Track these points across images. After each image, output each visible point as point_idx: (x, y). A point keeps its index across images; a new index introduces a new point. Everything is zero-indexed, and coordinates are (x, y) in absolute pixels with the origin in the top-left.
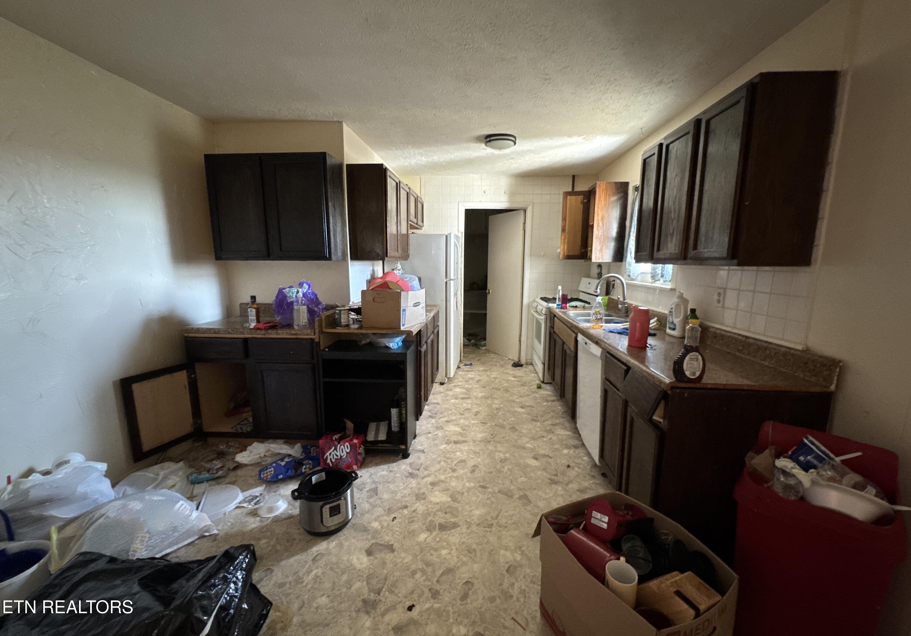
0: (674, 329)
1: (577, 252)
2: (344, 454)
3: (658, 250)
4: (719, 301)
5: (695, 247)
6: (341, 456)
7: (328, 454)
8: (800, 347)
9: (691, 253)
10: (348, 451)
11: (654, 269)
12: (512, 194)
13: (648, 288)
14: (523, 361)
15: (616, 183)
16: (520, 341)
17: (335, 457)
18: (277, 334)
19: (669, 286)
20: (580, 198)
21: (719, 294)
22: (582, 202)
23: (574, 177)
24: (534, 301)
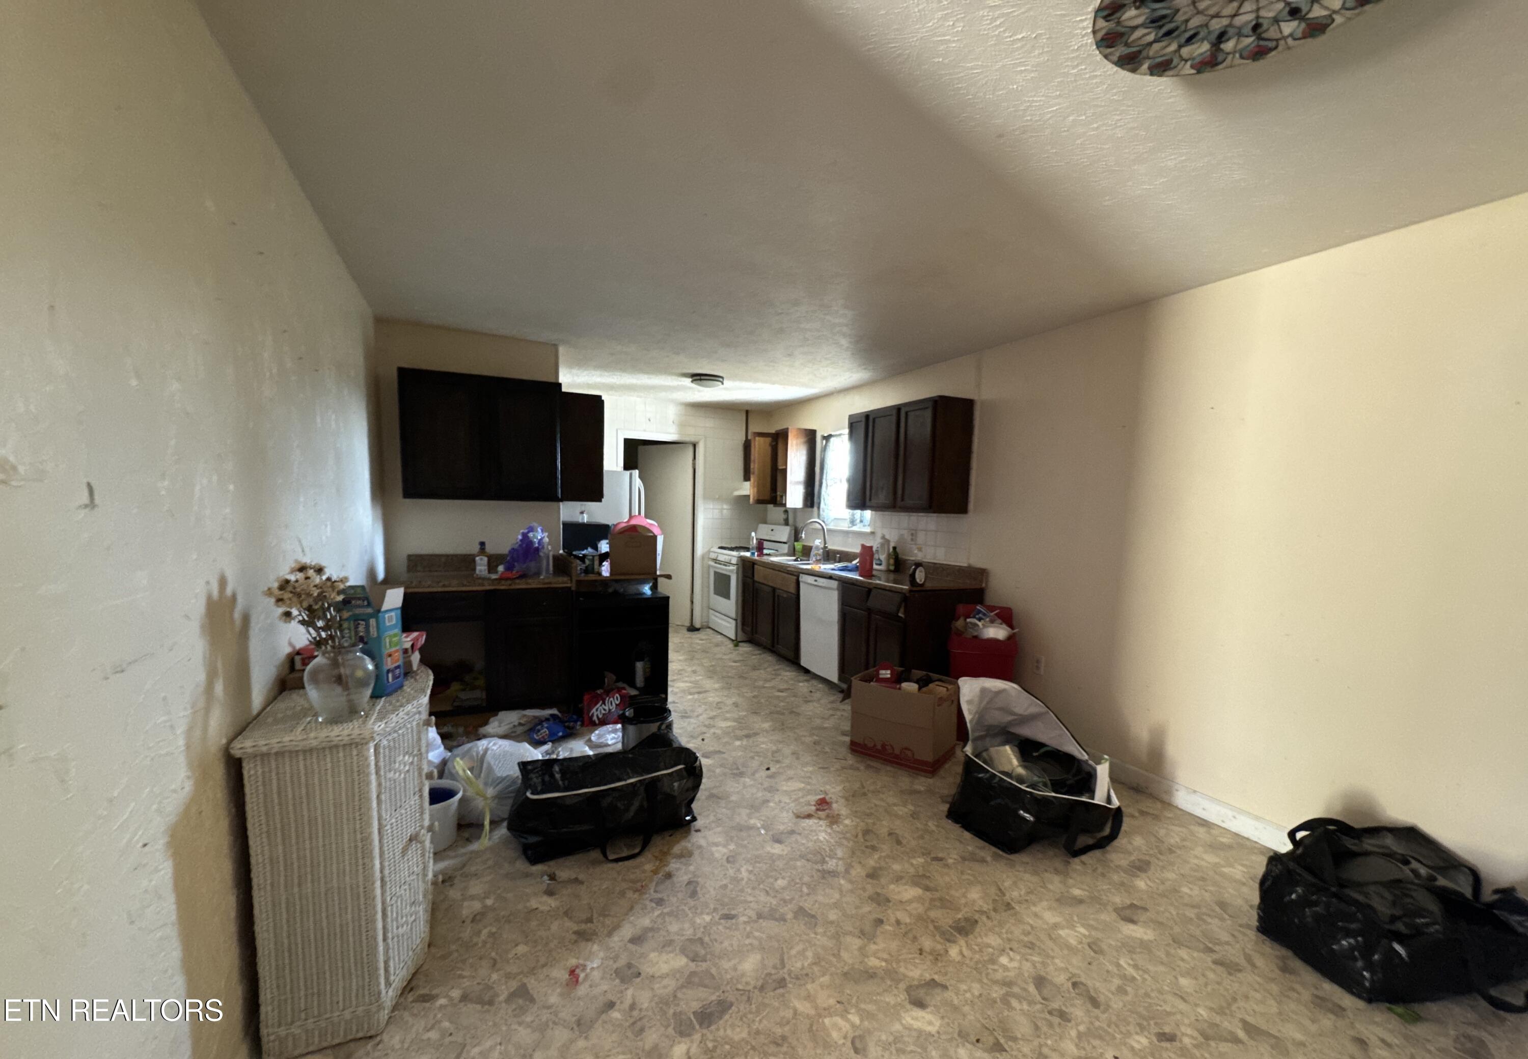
0: (880, 564)
1: (767, 496)
2: (613, 708)
3: (870, 500)
4: (912, 540)
5: (903, 500)
6: (610, 710)
7: (594, 710)
8: (965, 565)
9: (899, 503)
10: (618, 702)
11: (853, 515)
12: (682, 425)
13: (846, 533)
14: (697, 624)
15: (806, 430)
16: (692, 602)
17: (603, 712)
18: (527, 584)
19: (868, 530)
20: (768, 440)
21: (912, 534)
22: (771, 445)
23: (747, 412)
24: (709, 552)
